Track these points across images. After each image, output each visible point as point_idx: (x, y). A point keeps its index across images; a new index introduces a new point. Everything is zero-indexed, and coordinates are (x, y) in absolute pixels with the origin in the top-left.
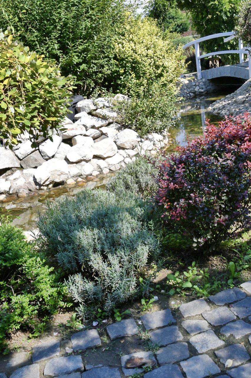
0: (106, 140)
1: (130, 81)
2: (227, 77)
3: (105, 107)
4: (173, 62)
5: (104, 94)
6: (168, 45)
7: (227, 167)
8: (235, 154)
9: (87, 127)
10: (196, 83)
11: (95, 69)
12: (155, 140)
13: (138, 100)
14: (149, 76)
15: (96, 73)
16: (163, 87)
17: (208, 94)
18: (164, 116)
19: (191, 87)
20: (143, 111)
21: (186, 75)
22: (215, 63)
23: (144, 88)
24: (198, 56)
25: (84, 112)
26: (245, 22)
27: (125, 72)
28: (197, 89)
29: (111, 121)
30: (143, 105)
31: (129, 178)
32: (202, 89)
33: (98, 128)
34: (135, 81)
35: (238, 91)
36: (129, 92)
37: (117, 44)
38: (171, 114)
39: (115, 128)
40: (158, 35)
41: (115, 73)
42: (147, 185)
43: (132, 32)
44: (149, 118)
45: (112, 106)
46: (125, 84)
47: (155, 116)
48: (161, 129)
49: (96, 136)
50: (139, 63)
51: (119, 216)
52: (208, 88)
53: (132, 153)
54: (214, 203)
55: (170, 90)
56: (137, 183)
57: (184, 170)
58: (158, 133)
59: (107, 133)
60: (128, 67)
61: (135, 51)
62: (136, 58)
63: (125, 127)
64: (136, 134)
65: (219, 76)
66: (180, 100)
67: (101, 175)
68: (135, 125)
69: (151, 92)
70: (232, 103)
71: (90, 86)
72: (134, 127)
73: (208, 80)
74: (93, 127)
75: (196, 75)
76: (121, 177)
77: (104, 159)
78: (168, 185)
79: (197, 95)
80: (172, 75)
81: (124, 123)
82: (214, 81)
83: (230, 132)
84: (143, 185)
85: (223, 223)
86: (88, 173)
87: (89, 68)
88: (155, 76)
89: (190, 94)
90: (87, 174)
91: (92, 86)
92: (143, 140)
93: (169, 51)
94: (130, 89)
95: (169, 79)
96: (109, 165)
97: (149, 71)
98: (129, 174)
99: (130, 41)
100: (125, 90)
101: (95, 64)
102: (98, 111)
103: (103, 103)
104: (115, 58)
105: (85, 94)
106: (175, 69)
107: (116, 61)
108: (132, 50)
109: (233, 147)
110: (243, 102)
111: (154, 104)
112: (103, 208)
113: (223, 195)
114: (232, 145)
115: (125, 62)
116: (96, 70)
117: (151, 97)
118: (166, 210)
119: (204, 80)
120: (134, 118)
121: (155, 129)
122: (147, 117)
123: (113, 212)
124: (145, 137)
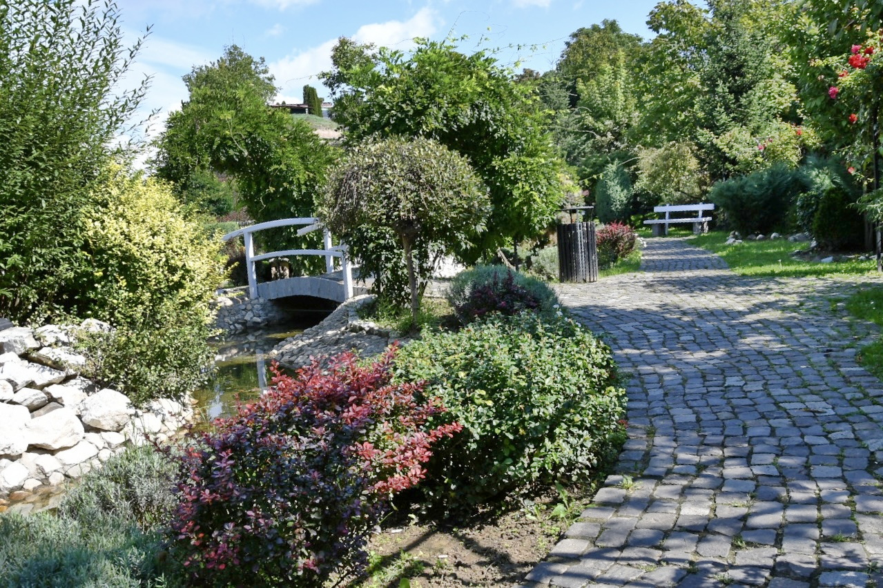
0: (59, 412)
1: (115, 295)
2: (306, 296)
3: (60, 344)
4: (204, 261)
5: (59, 318)
6: (195, 230)
7: (319, 455)
8: (334, 428)
9: (16, 385)
10: (246, 305)
11: (40, 266)
12: (165, 412)
13: (131, 332)
14: (156, 285)
15: (41, 274)
16: (182, 308)
17: (269, 326)
18: (184, 364)
19: (238, 312)
20: (142, 353)
21: (227, 290)
22: (282, 272)
23: (145, 310)
24: (251, 254)
25: (12, 353)
26: (336, 202)
27: (105, 277)
28: (248, 317)
29: (72, 372)
30: (143, 340)
31: (111, 489)
32: (259, 317)
33: (42, 388)
34: (126, 294)
35: (325, 322)
36: (112, 314)
37: (90, 220)
38: (200, 361)
39: (79, 387)
40: (175, 211)
41: (85, 276)
42: (152, 501)
43: (123, 200)
44: (153, 367)
45: (76, 343)
46: (104, 299)
47: (166, 365)
48: (177, 390)
49: (36, 403)
50: (137, 261)
51: (89, 570)
52: (270, 315)
53: (117, 439)
54: (295, 528)
55: (196, 314)
56: (128, 499)
57: (231, 462)
58: (172, 399)
59: (61, 398)
60: (112, 266)
61: (128, 237)
62: (130, 250)
63: (102, 385)
64: (125, 400)
65: (291, 295)
66: (218, 334)
67: (46, 489)
68: (125, 383)
69: (159, 317)
70: (315, 342)
71: (28, 299)
72: (122, 385)
73: (270, 300)
74: (31, 385)
75: (247, 291)
76: (93, 487)
77: (52, 452)
78: (199, 495)
79: (248, 328)
80: (201, 286)
81: (100, 378)
82: (281, 303)
83: (321, 388)
84: (143, 502)
85: (315, 568)
86: (13, 483)
87: (27, 264)
88: (168, 286)
89: (236, 325)
90: (11, 486)
91: (32, 300)
92: (140, 412)
93: (196, 241)
94: (114, 309)
95: (195, 293)
96: (64, 465)
97: (155, 276)
98: (112, 480)
99: (118, 216)
100: (104, 311)
101: (41, 256)
102: (43, 352)
103: (56, 335)
104: (85, 247)
105: (15, 316)
106: (208, 275)
107: (86, 253)
108: (121, 234)
109: (326, 415)
110: (337, 342)
111: (165, 341)
112: (51, 553)
113: (313, 510)
114: (326, 412)
115: (106, 257)
116: (42, 269)
117: (158, 326)
118: (196, 549)
119: (261, 300)
120: (121, 368)
121: (166, 389)
122: (149, 366)
123: (74, 561)
124: (145, 405)
